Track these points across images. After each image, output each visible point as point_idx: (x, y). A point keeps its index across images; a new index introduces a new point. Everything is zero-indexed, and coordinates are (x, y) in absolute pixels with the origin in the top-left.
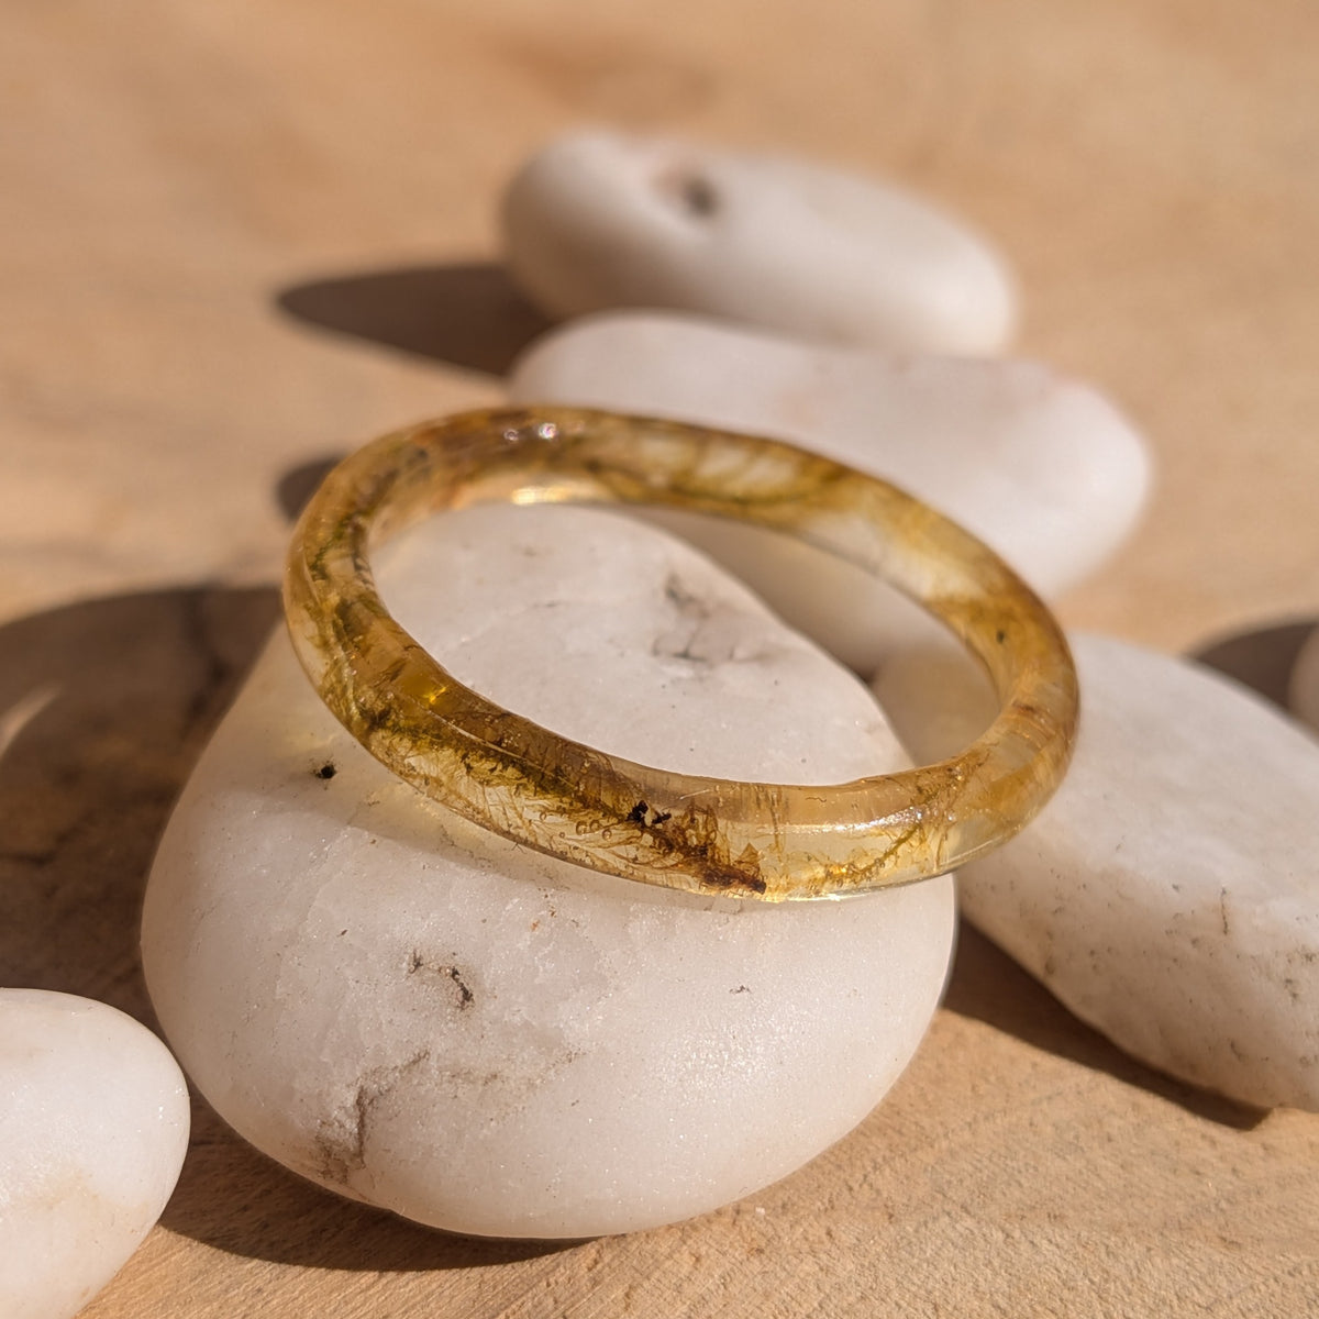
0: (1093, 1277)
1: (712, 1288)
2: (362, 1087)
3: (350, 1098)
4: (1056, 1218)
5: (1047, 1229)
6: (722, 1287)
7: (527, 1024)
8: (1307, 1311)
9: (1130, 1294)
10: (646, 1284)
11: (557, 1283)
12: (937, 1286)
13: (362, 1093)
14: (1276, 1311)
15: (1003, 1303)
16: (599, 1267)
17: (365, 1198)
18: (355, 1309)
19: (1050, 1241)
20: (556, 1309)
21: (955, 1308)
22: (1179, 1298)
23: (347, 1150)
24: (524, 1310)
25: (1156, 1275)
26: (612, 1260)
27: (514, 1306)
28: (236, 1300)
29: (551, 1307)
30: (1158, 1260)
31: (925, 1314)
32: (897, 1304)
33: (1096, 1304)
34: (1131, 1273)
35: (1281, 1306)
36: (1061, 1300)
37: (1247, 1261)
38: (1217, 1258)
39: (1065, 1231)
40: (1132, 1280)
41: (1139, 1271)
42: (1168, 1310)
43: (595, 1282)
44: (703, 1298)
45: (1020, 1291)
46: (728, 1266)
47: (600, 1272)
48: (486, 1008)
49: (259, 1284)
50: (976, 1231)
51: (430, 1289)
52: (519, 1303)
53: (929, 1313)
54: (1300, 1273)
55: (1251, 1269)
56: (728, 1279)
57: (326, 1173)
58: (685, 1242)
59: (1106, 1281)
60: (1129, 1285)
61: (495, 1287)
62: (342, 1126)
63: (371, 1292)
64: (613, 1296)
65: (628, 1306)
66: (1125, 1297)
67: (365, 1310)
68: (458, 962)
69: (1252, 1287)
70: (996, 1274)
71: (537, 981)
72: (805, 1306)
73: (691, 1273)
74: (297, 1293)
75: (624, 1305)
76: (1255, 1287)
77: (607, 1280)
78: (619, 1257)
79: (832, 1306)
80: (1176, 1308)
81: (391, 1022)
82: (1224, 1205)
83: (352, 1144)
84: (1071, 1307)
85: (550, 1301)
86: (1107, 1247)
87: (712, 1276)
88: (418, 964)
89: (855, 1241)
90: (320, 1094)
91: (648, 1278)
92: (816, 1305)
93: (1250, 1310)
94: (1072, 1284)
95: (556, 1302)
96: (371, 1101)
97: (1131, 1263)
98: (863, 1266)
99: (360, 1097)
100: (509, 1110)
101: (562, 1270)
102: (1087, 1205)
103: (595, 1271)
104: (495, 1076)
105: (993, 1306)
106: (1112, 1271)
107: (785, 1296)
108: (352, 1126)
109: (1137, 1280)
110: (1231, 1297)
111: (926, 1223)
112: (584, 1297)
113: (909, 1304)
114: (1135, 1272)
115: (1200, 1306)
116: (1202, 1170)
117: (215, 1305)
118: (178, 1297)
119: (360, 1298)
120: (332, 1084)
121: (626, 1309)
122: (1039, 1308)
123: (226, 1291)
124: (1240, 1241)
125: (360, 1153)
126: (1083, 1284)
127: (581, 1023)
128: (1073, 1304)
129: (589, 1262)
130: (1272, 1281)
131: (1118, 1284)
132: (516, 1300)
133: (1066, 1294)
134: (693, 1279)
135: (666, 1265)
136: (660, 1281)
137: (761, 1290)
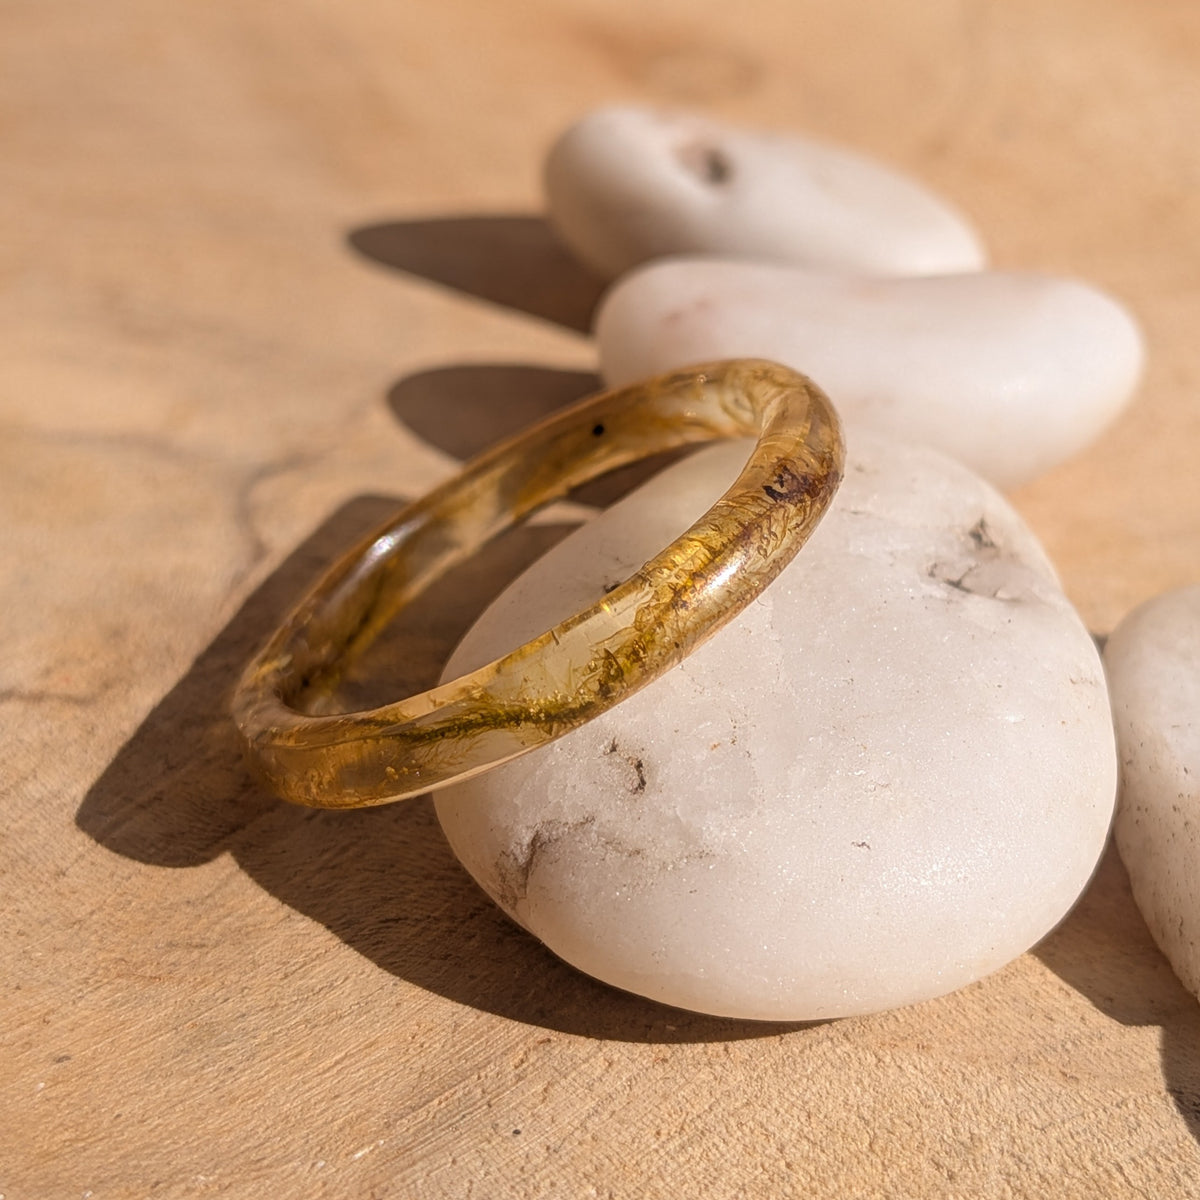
0: (948, 1099)
1: (619, 1088)
4: (922, 1048)
5: (915, 1057)
6: (628, 1088)
8: (1127, 1137)
9: (977, 1114)
10: (563, 1082)
11: (486, 1076)
12: (813, 1098)
14: (1100, 1136)
15: (867, 1115)
16: (525, 1065)
18: (310, 1089)
19: (916, 1067)
20: (483, 1098)
21: (825, 1117)
22: (1019, 1120)
24: (455, 1097)
25: (1002, 1100)
27: (446, 1094)
28: (211, 1075)
29: (479, 1096)
30: (1005, 1088)
31: (799, 1120)
32: (776, 1110)
33: (947, 1120)
34: (981, 1097)
35: (1106, 1132)
36: (918, 1115)
37: (1082, 1093)
38: (1057, 1089)
39: (930, 1059)
40: (981, 1103)
41: (988, 1096)
42: (1006, 1129)
43: (519, 1078)
44: (610, 1096)
45: (884, 1107)
46: (635, 1071)
47: (524, 1070)
49: (231, 1064)
50: (853, 1056)
51: (377, 1076)
52: (452, 1091)
53: (803, 1120)
54: (1127, 1106)
55: (1085, 1100)
56: (634, 1082)
58: (601, 1050)
59: (958, 1102)
60: (978, 1107)
61: (433, 1077)
63: (327, 1075)
64: (534, 1090)
65: (545, 1099)
66: (973, 1115)
67: (319, 1089)
69: (1083, 1115)
70: (864, 1090)
72: (697, 1107)
73: (603, 1075)
74: (262, 1073)
75: (541, 1098)
76: (1086, 1115)
77: (530, 1077)
78: (542, 1058)
79: (720, 1109)
80: (1016, 1129)
82: (1069, 1046)
84: (926, 1122)
85: (479, 1091)
86: (964, 1074)
87: (621, 1079)
89: (747, 1057)
91: (566, 1077)
92: (706, 1107)
93: (1078, 1133)
94: (929, 1103)
95: (483, 1092)
97: (983, 1089)
98: (751, 1078)
101: (493, 1067)
102: (951, 1040)
103: (521, 1069)
105: (859, 1117)
106: (965, 1095)
107: (680, 1098)
109: (985, 1104)
110: (1063, 1122)
111: (811, 1046)
112: (507, 1089)
113: (787, 1112)
114: (984, 1097)
115: (1036, 1128)
116: (1054, 1016)
117: (192, 1079)
118: (161, 1070)
119: (317, 1080)
121: (543, 1101)
122: (897, 1121)
123: (203, 1068)
124: (1078, 1076)
126: (938, 1103)
128: (928, 1119)
129: (517, 1061)
130: (1101, 1110)
131: (969, 1105)
132: (450, 1088)
133: (922, 1111)
134: (604, 1080)
135: (583, 1067)
136: (574, 1080)
137: (661, 1093)
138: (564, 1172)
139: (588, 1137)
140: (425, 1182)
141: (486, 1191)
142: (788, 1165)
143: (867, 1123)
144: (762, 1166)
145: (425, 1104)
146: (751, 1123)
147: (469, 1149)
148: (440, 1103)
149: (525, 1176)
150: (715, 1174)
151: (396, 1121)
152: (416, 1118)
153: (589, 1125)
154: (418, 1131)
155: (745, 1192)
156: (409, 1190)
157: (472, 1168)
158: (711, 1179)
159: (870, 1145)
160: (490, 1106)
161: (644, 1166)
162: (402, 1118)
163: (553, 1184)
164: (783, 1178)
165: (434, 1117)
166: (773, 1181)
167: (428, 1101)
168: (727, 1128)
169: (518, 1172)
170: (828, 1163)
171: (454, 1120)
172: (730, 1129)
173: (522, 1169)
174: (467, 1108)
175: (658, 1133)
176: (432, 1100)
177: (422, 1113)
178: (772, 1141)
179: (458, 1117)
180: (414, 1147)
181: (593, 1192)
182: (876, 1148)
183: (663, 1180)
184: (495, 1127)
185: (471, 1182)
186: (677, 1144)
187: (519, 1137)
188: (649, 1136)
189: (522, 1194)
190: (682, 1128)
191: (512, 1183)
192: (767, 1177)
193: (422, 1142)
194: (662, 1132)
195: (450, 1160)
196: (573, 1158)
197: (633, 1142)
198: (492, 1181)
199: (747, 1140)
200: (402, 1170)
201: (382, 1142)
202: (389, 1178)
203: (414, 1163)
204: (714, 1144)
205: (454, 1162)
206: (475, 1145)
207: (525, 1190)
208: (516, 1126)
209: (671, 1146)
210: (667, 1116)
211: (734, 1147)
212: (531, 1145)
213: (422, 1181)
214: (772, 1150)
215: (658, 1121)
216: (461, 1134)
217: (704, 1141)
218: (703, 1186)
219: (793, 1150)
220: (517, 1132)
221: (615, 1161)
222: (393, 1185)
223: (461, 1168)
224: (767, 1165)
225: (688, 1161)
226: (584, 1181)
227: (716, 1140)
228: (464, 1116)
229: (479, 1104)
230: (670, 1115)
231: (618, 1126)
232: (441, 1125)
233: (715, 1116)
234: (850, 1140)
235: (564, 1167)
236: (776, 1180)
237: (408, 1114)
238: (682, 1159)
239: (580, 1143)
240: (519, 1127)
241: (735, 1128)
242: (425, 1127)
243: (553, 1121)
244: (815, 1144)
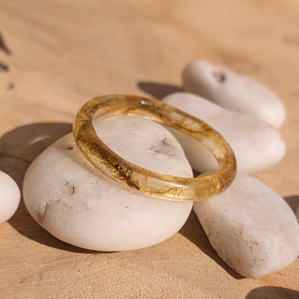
0: (186, 292)
1: (108, 268)
2: (47, 203)
3: (45, 205)
4: (186, 280)
5: (182, 281)
6: (110, 269)
7: (82, 200)
9: (191, 297)
10: (95, 264)
11: (78, 258)
12: (153, 283)
13: (47, 204)
15: (164, 290)
17: (45, 228)
18: (37, 250)
19: (182, 284)
21: (154, 287)
23: (42, 215)
25: (199, 296)
26: (92, 258)
27: (67, 259)
28: (17, 241)
30: (202, 294)
31: (147, 286)
32: (143, 283)
34: (194, 294)
36: (177, 293)
39: (186, 283)
41: (196, 294)
43: (86, 260)
44: (105, 270)
45: (169, 289)
46: (113, 266)
47: (88, 259)
48: (76, 195)
49: (23, 240)
50: (167, 277)
51: (54, 251)
53: (148, 287)
56: (112, 268)
57: (39, 221)
58: (107, 260)
60: (192, 296)
61: (66, 255)
62: (42, 210)
63: (43, 248)
64: (87, 263)
65: (89, 266)
66: (190, 297)
67: (39, 250)
68: (75, 186)
70: (166, 285)
71: (87, 193)
72: (124, 277)
73: (105, 265)
74: (29, 244)
77: (88, 260)
78: (93, 258)
79: (129, 279)
81: (57, 192)
82: (223, 289)
83: (43, 214)
84: (178, 295)
85: (75, 260)
86: (193, 288)
87: (109, 267)
88: (67, 184)
89: (142, 270)
90: (40, 202)
91: (96, 263)
92: (126, 278)
94: (181, 292)
95: (76, 261)
96: (48, 206)
97: (196, 292)
98: (140, 275)
99: (47, 205)
100: (72, 215)
101: (81, 256)
102: (193, 280)
103: (87, 258)
104: (72, 208)
105: (162, 290)
106: (191, 293)
107: (121, 274)
108: (44, 210)
109: (195, 296)
111: (158, 272)
112: (82, 261)
113: (145, 284)
114: (195, 294)
116: (222, 282)
117: (13, 241)
118: (7, 238)
119: (40, 248)
120: (42, 201)
121: (88, 266)
122: (171, 293)
123: (16, 240)
125: (44, 217)
126: (183, 292)
127: (92, 203)
128: (179, 295)
129: (87, 257)
131: (190, 295)
132: (68, 258)
133: (178, 293)
134: (105, 266)
135: (101, 262)
136: (98, 264)
137: (117, 272)
138: (85, 281)
139: (95, 276)
140: (53, 275)
141: (66, 280)
142: (140, 295)
143: (163, 291)
144: (133, 293)
145: (61, 259)
146: (135, 284)
147: (67, 271)
148: (65, 260)
149: (77, 280)
150: (121, 292)
151: (53, 261)
152: (58, 261)
153: (97, 274)
154: (57, 264)
155: (126, 297)
156: (48, 275)
157: (65, 275)
158: (120, 292)
159: (161, 296)
160: (76, 264)
161: (105, 285)
162: (55, 261)
163: (82, 283)
164: (137, 297)
165: (62, 263)
166: (134, 297)
167: (62, 259)
168: (129, 283)
169: (75, 279)
170: (149, 297)
171: (66, 264)
172: (129, 284)
173: (76, 278)
174: (70, 263)
175: (112, 280)
176: (63, 259)
177: (60, 261)
178: (138, 289)
179: (67, 264)
180: (54, 267)
181: (91, 287)
182: (163, 297)
183: (108, 289)
184: (75, 268)
185: (63, 278)
186: (115, 283)
187: (79, 272)
188: (109, 280)
189: (74, 283)
190: (118, 281)
191: (73, 280)
192: (133, 296)
193: (57, 267)
194: (113, 280)
195: (61, 272)
196: (89, 279)
197: (105, 280)
198: (68, 279)
199: (132, 287)
200: (49, 271)
201: (48, 264)
202: (45, 272)
203: (52, 270)
204: (124, 286)
205: (62, 273)
206: (68, 270)
207: (75, 283)
208: (79, 269)
209: (114, 283)
210: (116, 277)
211: (128, 288)
212: (81, 274)
213: (52, 274)
214: (137, 291)
215: (114, 277)
216: (66, 268)
217: (122, 284)
218: (117, 293)
219: (142, 292)
220: (79, 271)
221: (99, 283)
222: (45, 273)
223: (63, 274)
224: (134, 293)
225: (116, 287)
226: (90, 285)
227: (125, 285)
228: (69, 264)
229: (74, 263)
230: (117, 277)
231: (103, 276)
232: (63, 264)
233: (127, 280)
234: (157, 294)
235: (86, 280)
236: (135, 297)
237: (57, 260)
238: (115, 286)
239: (92, 277)
240: (80, 270)
241: (131, 284)
242: (59, 264)
243: (89, 271)
244: (148, 292)
